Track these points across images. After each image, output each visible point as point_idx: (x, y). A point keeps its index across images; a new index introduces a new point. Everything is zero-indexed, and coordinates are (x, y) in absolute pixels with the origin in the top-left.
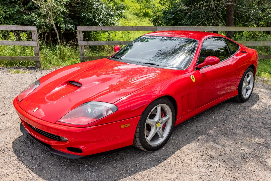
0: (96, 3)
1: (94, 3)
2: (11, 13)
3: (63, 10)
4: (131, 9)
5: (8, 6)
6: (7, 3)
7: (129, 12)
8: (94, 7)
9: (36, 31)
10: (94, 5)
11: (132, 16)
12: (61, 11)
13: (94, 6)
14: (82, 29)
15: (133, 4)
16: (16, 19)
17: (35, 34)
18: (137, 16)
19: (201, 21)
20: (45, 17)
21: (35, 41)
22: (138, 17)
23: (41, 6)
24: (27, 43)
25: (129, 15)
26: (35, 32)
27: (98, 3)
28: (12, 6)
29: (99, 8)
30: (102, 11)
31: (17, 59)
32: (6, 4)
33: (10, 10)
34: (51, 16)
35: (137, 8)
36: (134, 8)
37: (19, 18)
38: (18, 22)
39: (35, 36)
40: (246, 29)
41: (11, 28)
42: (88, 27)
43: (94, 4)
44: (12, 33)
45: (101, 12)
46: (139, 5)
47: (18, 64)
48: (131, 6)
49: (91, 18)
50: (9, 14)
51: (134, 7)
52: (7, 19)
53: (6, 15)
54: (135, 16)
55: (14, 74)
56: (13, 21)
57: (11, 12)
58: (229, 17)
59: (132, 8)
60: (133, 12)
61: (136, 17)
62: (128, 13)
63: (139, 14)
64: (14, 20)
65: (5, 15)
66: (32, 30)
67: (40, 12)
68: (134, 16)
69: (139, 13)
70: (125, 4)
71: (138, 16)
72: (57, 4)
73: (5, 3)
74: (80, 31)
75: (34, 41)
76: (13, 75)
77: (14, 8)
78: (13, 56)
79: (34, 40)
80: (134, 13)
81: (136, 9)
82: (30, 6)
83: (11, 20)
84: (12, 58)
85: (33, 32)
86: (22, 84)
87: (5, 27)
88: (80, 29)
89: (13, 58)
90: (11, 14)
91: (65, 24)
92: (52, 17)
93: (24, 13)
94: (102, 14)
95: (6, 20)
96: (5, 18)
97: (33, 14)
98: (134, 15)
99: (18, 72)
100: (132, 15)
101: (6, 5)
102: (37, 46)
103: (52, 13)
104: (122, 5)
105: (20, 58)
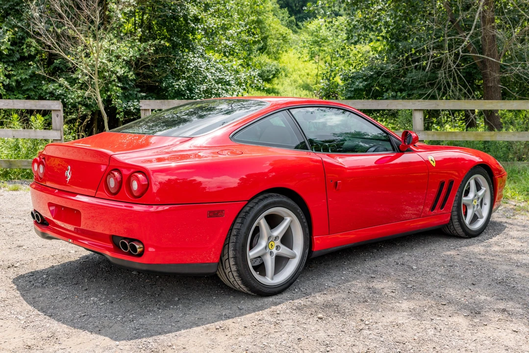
0: (196, 60)
1: (193, 58)
2: (21, 78)
3: (123, 72)
4: (295, 76)
5: (16, 66)
6: (15, 60)
7: (289, 81)
8: (191, 68)
9: (60, 110)
10: (191, 64)
11: (295, 90)
12: (118, 74)
13: (191, 66)
14: (149, 105)
15: (301, 65)
16: (28, 90)
17: (57, 117)
18: (307, 92)
19: (426, 94)
20: (84, 86)
21: (56, 130)
22: (311, 93)
23: (77, 64)
24: (41, 134)
25: (289, 89)
26: (58, 113)
27: (199, 60)
28: (24, 65)
29: (202, 69)
30: (208, 74)
31: (19, 164)
32: (13, 62)
33: (19, 72)
34: (97, 83)
35: (310, 73)
36: (303, 73)
37: (35, 87)
38: (31, 95)
39: (58, 120)
40: (499, 105)
41: (14, 104)
42: (161, 102)
43: (191, 62)
44: (16, 116)
45: (206, 77)
46: (315, 66)
47: (20, 176)
48: (296, 68)
49: (184, 89)
50: (17, 81)
51: (303, 71)
52: (11, 91)
53: (11, 83)
54: (304, 91)
55: (8, 191)
56: (22, 94)
57: (21, 76)
58: (488, 85)
59: (299, 72)
60: (300, 81)
61: (305, 93)
62: (286, 85)
63: (313, 85)
64: (24, 92)
65: (8, 82)
66: (53, 108)
67: (74, 76)
68: (300, 92)
69: (314, 83)
70: (281, 65)
71: (311, 91)
72: (110, 61)
73: (11, 60)
74: (146, 110)
75: (54, 130)
76: (6, 194)
77: (26, 69)
78: (13, 160)
79: (55, 128)
80: (303, 83)
81: (308, 74)
82: (58, 65)
83: (19, 93)
84: (8, 164)
85: (55, 112)
86: (19, 206)
87: (3, 103)
88: (145, 106)
89: (10, 164)
90: (20, 80)
91: (128, 100)
92: (97, 86)
93: (44, 78)
94: (206, 80)
95: (9, 93)
96: (8, 88)
97: (61, 80)
98: (302, 89)
99: (16, 189)
100: (296, 88)
101: (12, 64)
102: (60, 139)
103: (99, 78)
104: (274, 68)
105: (25, 164)
